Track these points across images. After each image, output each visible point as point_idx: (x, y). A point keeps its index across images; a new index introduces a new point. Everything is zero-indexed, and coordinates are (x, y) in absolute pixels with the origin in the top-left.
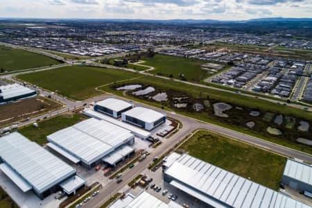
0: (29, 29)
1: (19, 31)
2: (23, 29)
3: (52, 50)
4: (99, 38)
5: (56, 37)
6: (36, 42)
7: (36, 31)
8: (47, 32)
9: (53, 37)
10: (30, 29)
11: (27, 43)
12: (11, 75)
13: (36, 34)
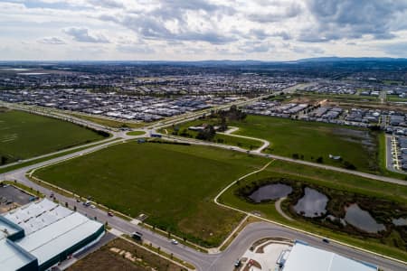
0: (21, 76)
1: (8, 80)
2: (14, 76)
3: (73, 110)
4: (131, 88)
5: (67, 87)
6: (41, 97)
7: (33, 79)
8: (49, 79)
9: (62, 87)
10: (24, 76)
11: (28, 98)
12: (23, 171)
13: (34, 83)
